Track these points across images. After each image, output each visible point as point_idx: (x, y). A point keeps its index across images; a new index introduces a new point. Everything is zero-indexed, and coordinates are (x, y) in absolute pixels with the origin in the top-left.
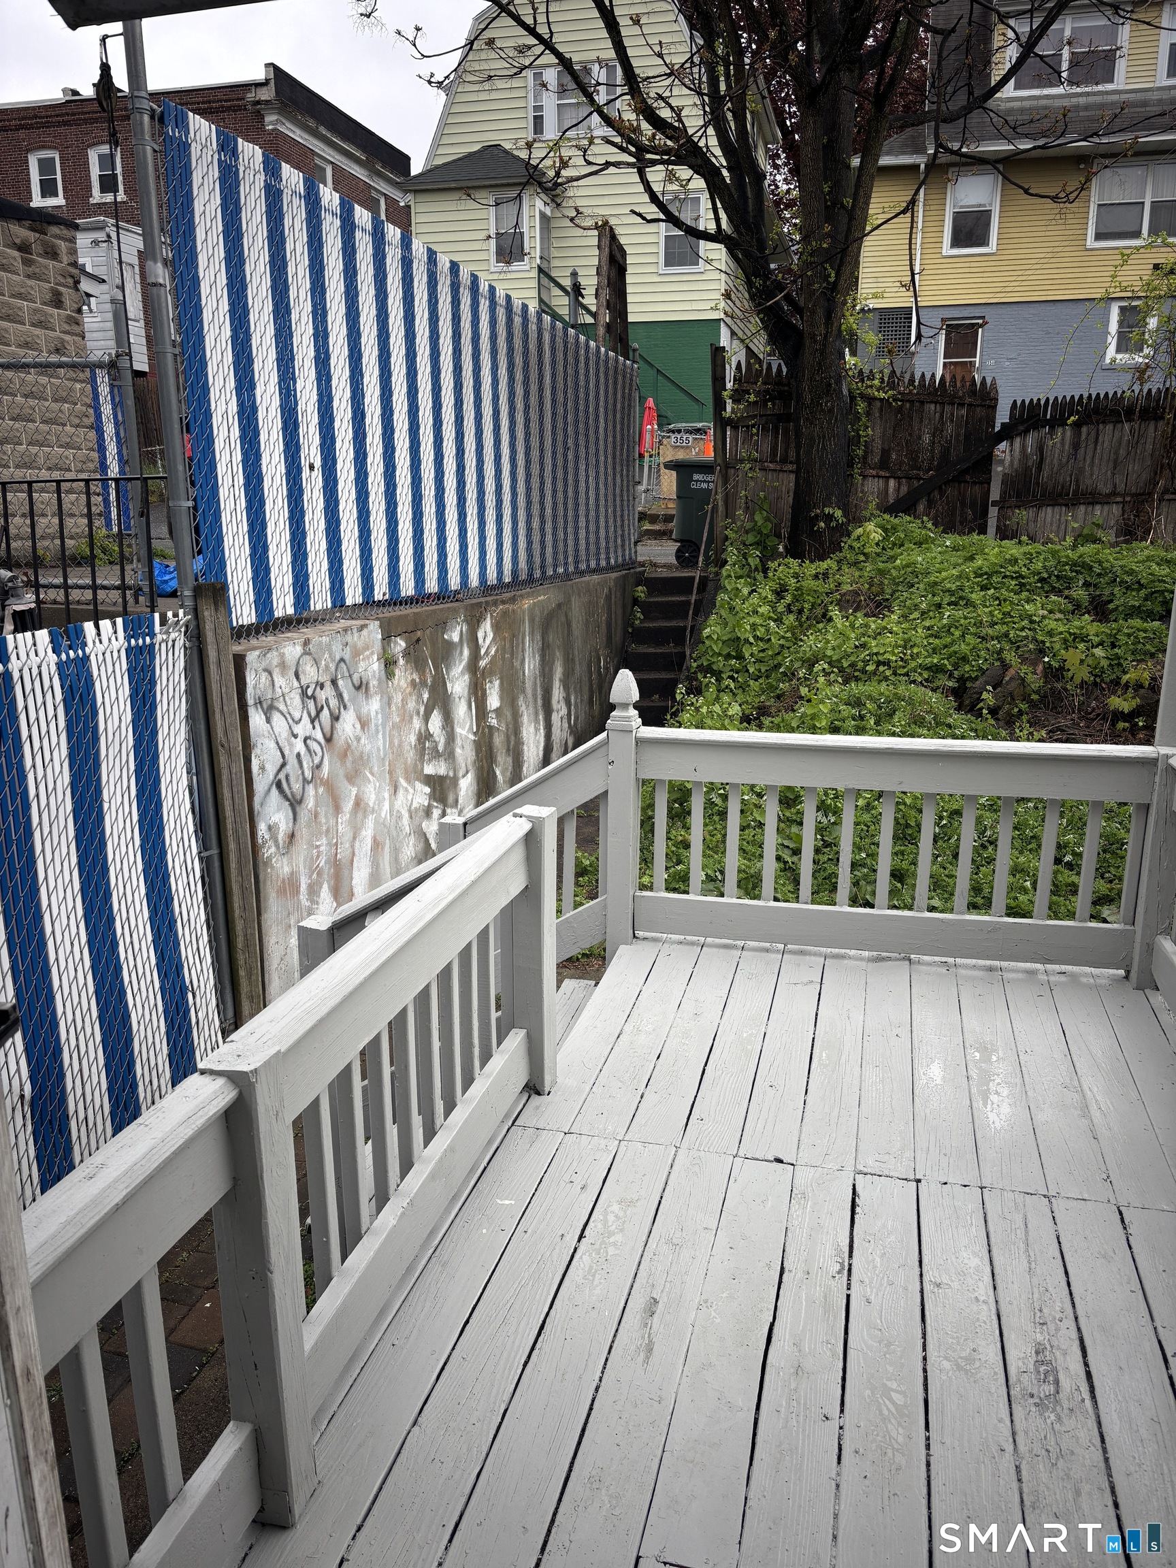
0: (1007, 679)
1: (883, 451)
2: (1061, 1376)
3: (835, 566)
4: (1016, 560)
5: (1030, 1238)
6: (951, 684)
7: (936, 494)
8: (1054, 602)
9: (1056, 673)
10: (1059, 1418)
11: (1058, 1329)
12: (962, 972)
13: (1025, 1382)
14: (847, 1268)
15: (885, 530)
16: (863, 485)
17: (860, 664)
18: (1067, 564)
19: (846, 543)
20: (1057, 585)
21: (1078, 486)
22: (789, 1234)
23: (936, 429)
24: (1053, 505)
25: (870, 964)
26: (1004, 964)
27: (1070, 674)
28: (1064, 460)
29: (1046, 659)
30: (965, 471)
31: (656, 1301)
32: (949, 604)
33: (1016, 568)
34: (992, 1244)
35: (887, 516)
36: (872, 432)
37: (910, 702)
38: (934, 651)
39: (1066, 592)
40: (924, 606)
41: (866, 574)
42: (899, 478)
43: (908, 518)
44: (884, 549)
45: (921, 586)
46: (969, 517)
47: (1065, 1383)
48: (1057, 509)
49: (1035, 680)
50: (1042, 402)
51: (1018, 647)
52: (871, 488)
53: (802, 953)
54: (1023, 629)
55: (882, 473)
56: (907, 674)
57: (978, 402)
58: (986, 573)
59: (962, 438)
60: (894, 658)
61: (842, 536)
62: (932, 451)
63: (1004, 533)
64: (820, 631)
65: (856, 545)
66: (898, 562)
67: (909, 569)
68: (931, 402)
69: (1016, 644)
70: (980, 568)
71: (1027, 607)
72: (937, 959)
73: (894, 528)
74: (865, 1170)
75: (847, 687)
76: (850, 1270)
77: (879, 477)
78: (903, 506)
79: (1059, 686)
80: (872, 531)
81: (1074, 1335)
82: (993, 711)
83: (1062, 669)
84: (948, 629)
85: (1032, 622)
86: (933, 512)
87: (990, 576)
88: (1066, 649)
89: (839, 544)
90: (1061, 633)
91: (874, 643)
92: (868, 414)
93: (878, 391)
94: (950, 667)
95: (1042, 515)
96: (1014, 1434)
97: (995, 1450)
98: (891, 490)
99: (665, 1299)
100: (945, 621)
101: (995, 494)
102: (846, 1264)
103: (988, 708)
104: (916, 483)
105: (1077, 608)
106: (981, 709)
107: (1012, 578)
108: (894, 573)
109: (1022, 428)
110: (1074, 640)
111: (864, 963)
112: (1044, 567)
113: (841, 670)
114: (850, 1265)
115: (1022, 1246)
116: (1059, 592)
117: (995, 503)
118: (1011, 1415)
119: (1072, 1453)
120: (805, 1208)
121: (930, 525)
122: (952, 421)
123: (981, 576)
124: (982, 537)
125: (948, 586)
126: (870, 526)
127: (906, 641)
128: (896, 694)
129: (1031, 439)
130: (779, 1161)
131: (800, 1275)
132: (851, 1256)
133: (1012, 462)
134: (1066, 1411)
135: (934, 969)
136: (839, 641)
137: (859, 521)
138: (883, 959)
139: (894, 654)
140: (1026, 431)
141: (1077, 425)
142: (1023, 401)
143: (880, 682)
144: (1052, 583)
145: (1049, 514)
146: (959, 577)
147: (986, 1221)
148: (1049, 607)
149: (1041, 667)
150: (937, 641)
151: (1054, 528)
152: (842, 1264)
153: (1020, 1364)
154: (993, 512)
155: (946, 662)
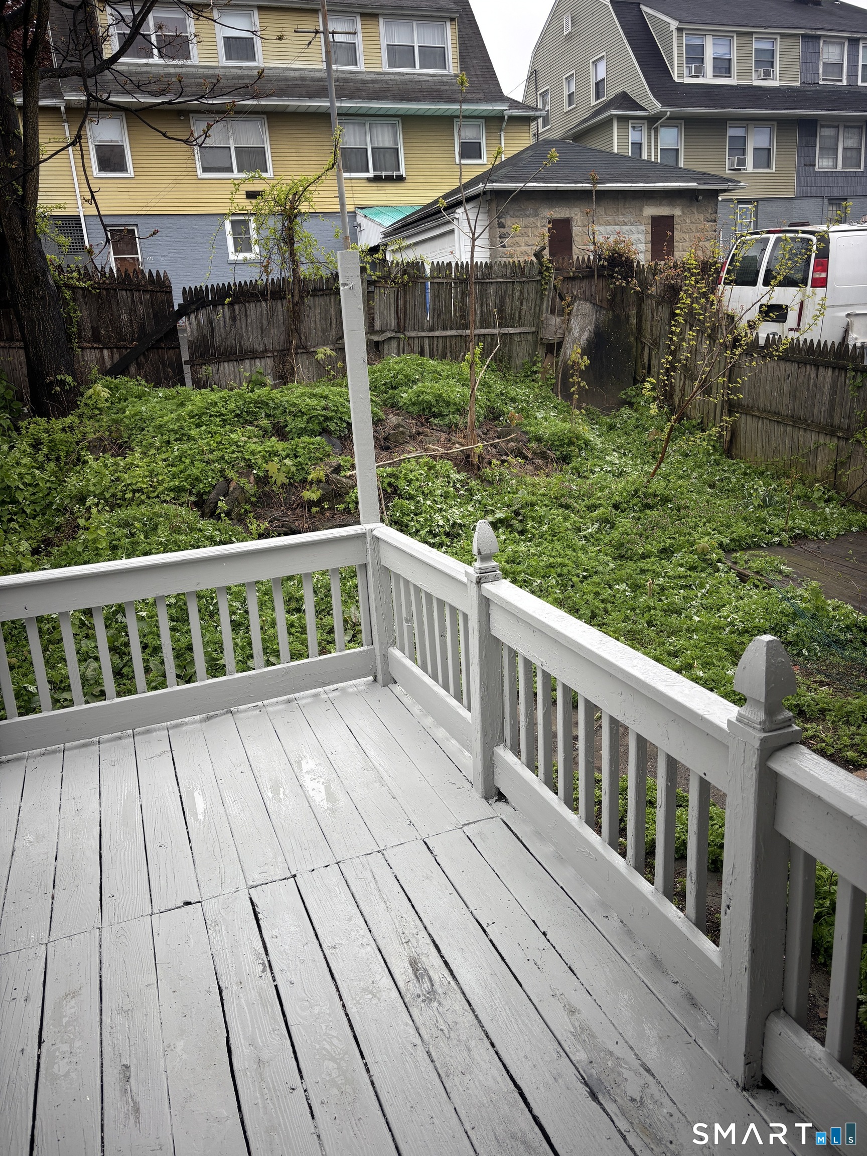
0: (231, 489)
1: (93, 327)
2: (431, 973)
3: (77, 421)
4: (216, 403)
5: (380, 885)
6: (192, 499)
7: (142, 358)
8: (249, 430)
9: (264, 480)
10: (440, 1003)
11: (418, 941)
12: (270, 709)
13: (411, 988)
14: (267, 965)
15: (110, 389)
16: (82, 355)
17: (120, 494)
18: (251, 403)
19: (82, 401)
20: (248, 418)
21: (241, 346)
22: (216, 958)
23: (131, 310)
24: (228, 361)
25: (203, 724)
26: (297, 695)
27: (273, 480)
28: (228, 329)
29: (255, 472)
30: (160, 340)
31: (127, 1067)
32: (176, 440)
33: (217, 409)
34: (358, 901)
35: (108, 378)
36: (81, 314)
37: (167, 517)
38: (174, 476)
39: (256, 422)
40: (158, 444)
41: (104, 424)
42: (111, 348)
43: (126, 379)
44: (112, 403)
45: (151, 429)
46: (171, 374)
47: (435, 977)
48: (231, 364)
49: (250, 487)
50: (204, 289)
51: (233, 466)
52: (90, 358)
53: (148, 732)
54: (233, 452)
55: (96, 345)
56: (157, 497)
57: (158, 289)
58: (197, 415)
59: (151, 316)
60: (145, 486)
61: (76, 396)
62: (132, 326)
63: (199, 384)
64: (79, 472)
65: (90, 402)
66: (128, 412)
67: (137, 417)
68: (122, 290)
69: (231, 464)
70: (192, 412)
71: (232, 436)
72: (250, 705)
73: (117, 387)
74: (255, 884)
75: (114, 513)
76: (270, 966)
77: (95, 348)
78: (118, 370)
79: (267, 489)
80: (100, 390)
81: (429, 940)
82: (228, 514)
83: (266, 477)
84: (180, 459)
85: (238, 446)
86: (143, 372)
87: (200, 416)
88: (266, 462)
89: (76, 402)
90: (260, 452)
91: (126, 477)
92: (74, 300)
93: (78, 281)
94: (189, 487)
95: (221, 368)
96: (417, 1029)
97: (410, 1047)
98: (106, 358)
99: (135, 1061)
100: (176, 453)
101: (185, 356)
102: (266, 962)
103: (225, 513)
104: (125, 352)
105: (265, 434)
106: (220, 513)
107: (216, 416)
108: (127, 421)
109: (193, 307)
110: (270, 456)
111: (198, 725)
112: (237, 406)
113: (106, 500)
114: (269, 961)
115: (377, 893)
116: (251, 423)
117: (186, 363)
118: (411, 1017)
119: (456, 1023)
120: (220, 932)
121: (143, 382)
122: (141, 303)
123: (193, 417)
124: (184, 388)
125: (171, 427)
126: (99, 387)
127: (151, 471)
128: (154, 513)
129: (202, 315)
130: (188, 903)
131: (235, 987)
132: (267, 954)
133: (192, 331)
134: (442, 996)
135: (250, 713)
136: (98, 478)
137: (89, 384)
138: (211, 718)
139: (144, 483)
140: (197, 310)
141: (231, 304)
142: (190, 288)
143: (138, 505)
144: (244, 417)
145: (226, 368)
146: (178, 420)
147: (348, 886)
148: (247, 434)
149: (252, 478)
150: (174, 469)
151: (232, 377)
152: (263, 964)
153: (404, 976)
154: (187, 369)
155: (185, 483)
